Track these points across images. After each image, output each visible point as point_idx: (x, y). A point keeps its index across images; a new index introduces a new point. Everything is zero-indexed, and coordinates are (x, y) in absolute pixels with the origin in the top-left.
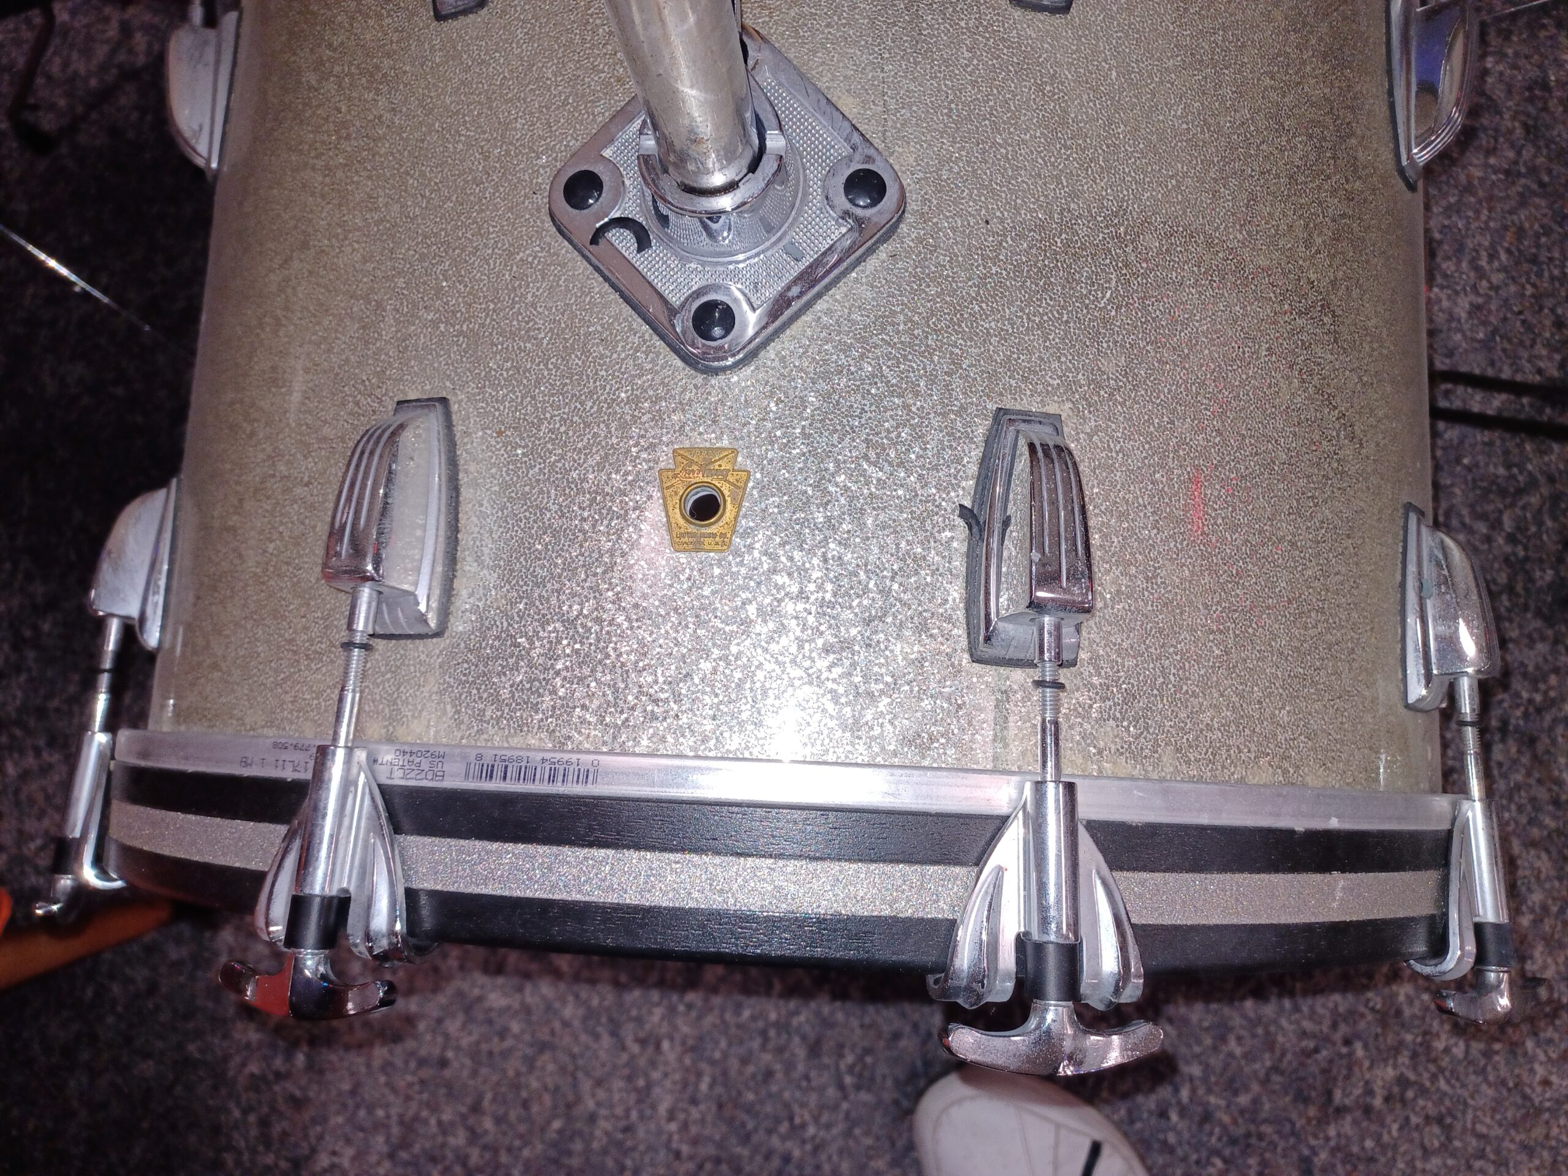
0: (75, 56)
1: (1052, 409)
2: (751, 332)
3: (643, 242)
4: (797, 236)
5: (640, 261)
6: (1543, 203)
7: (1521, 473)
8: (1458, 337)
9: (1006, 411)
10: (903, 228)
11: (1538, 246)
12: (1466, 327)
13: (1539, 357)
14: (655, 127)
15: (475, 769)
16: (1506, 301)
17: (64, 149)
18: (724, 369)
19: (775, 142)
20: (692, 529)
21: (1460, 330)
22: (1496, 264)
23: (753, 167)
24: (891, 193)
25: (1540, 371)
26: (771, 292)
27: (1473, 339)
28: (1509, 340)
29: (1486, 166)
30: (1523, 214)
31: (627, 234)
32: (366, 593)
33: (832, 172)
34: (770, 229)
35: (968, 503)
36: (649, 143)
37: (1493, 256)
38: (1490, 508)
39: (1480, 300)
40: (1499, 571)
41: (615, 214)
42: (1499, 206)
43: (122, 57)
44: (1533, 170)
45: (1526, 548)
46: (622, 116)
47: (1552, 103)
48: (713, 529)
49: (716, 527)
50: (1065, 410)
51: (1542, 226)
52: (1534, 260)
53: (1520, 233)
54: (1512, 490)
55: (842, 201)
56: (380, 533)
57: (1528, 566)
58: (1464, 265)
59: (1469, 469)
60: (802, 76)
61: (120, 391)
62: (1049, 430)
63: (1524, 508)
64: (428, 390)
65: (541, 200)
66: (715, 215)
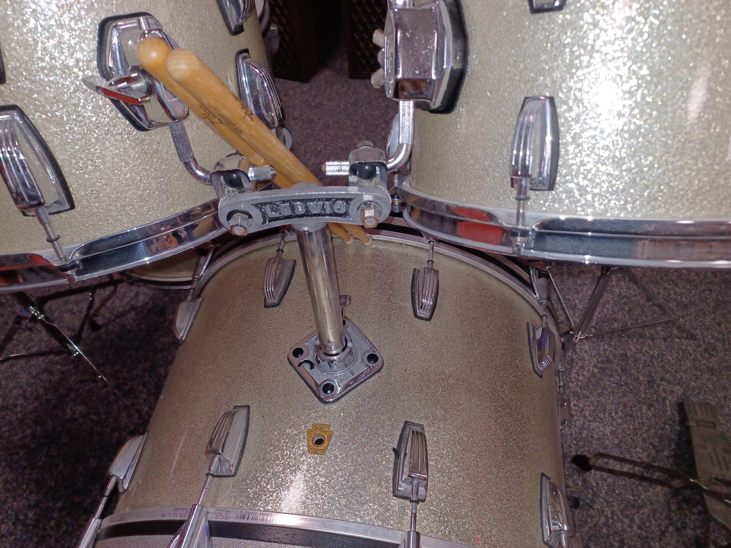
0: (117, 300)
1: (421, 423)
2: (338, 392)
3: (312, 366)
4: (353, 369)
5: (311, 372)
6: (632, 396)
7: (639, 499)
8: (608, 442)
9: (408, 422)
10: (383, 370)
11: (632, 411)
12: (610, 438)
13: (639, 453)
14: (320, 339)
15: (239, 515)
16: (624, 430)
17: (103, 330)
18: (330, 402)
19: (350, 344)
20: (315, 447)
21: (608, 439)
22: (618, 416)
23: (343, 350)
24: (380, 360)
25: (640, 458)
26: (345, 383)
27: (613, 443)
28: (627, 445)
29: (610, 381)
30: (625, 399)
31: (308, 364)
32: (216, 459)
33: (365, 353)
34: (346, 366)
35: (396, 448)
36: (318, 342)
37: (616, 413)
38: (629, 513)
39: (614, 429)
40: (637, 541)
41: (306, 359)
42: (616, 395)
43: (133, 302)
44: (626, 384)
45: (646, 532)
46: (310, 336)
47: (630, 362)
48: (321, 448)
49: (322, 447)
50: (425, 423)
51: (633, 404)
52: (631, 416)
53: (625, 405)
54: (636, 506)
55: (367, 362)
56: (225, 440)
57: (648, 540)
58: (607, 415)
59: (618, 495)
60: (359, 330)
61: (95, 418)
62: (420, 428)
63: (642, 514)
64: (245, 403)
65: (286, 355)
66: (332, 361)
